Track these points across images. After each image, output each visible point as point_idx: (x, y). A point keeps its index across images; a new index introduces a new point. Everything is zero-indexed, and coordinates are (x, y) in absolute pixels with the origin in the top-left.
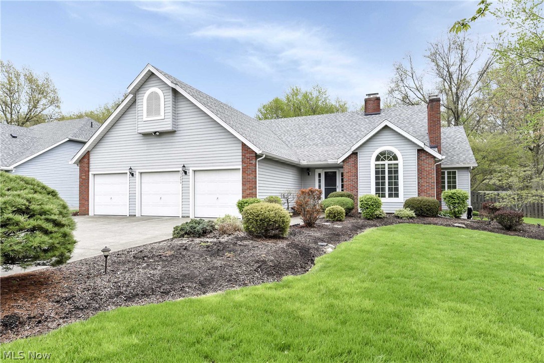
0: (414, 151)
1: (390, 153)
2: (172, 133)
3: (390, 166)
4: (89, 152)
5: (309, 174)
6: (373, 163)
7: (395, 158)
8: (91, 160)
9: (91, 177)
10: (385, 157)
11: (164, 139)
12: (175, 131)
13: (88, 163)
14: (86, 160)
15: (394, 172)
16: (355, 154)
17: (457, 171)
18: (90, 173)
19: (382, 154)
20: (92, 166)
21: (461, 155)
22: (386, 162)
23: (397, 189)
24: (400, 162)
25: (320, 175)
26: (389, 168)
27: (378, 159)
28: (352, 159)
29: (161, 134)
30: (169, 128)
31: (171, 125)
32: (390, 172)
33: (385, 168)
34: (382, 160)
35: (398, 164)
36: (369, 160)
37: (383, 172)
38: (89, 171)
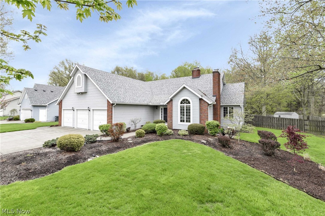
0: (197, 99)
1: (187, 100)
2: (86, 93)
3: (187, 107)
4: (62, 100)
5: (157, 109)
6: (179, 105)
7: (189, 103)
8: (62, 103)
9: (62, 111)
10: (184, 102)
11: (83, 96)
12: (87, 92)
13: (61, 105)
14: (61, 103)
15: (188, 109)
16: (171, 100)
17: (234, 107)
18: (62, 109)
19: (184, 100)
20: (63, 106)
21: (237, 98)
22: (185, 105)
23: (189, 118)
24: (191, 105)
25: (162, 109)
26: (186, 108)
27: (181, 103)
28: (171, 103)
29: (82, 93)
30: (83, 91)
31: (84, 90)
32: (187, 110)
33: (184, 108)
34: (183, 104)
35: (190, 106)
36: (177, 104)
37: (184, 110)
38: (61, 108)
